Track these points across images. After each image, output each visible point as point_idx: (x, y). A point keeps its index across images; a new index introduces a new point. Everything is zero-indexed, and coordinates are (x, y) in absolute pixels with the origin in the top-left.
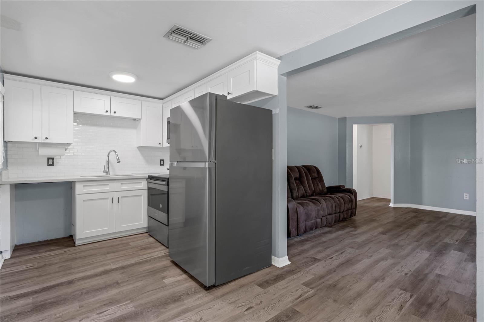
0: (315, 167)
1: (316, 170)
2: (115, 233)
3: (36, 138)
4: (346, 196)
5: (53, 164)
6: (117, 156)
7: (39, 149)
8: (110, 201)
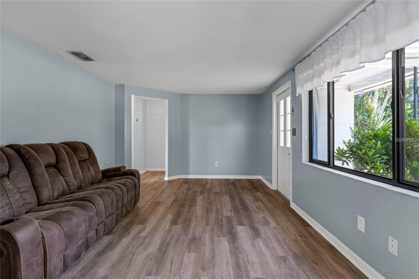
0: (85, 144)
1: (85, 148)
4: (128, 180)
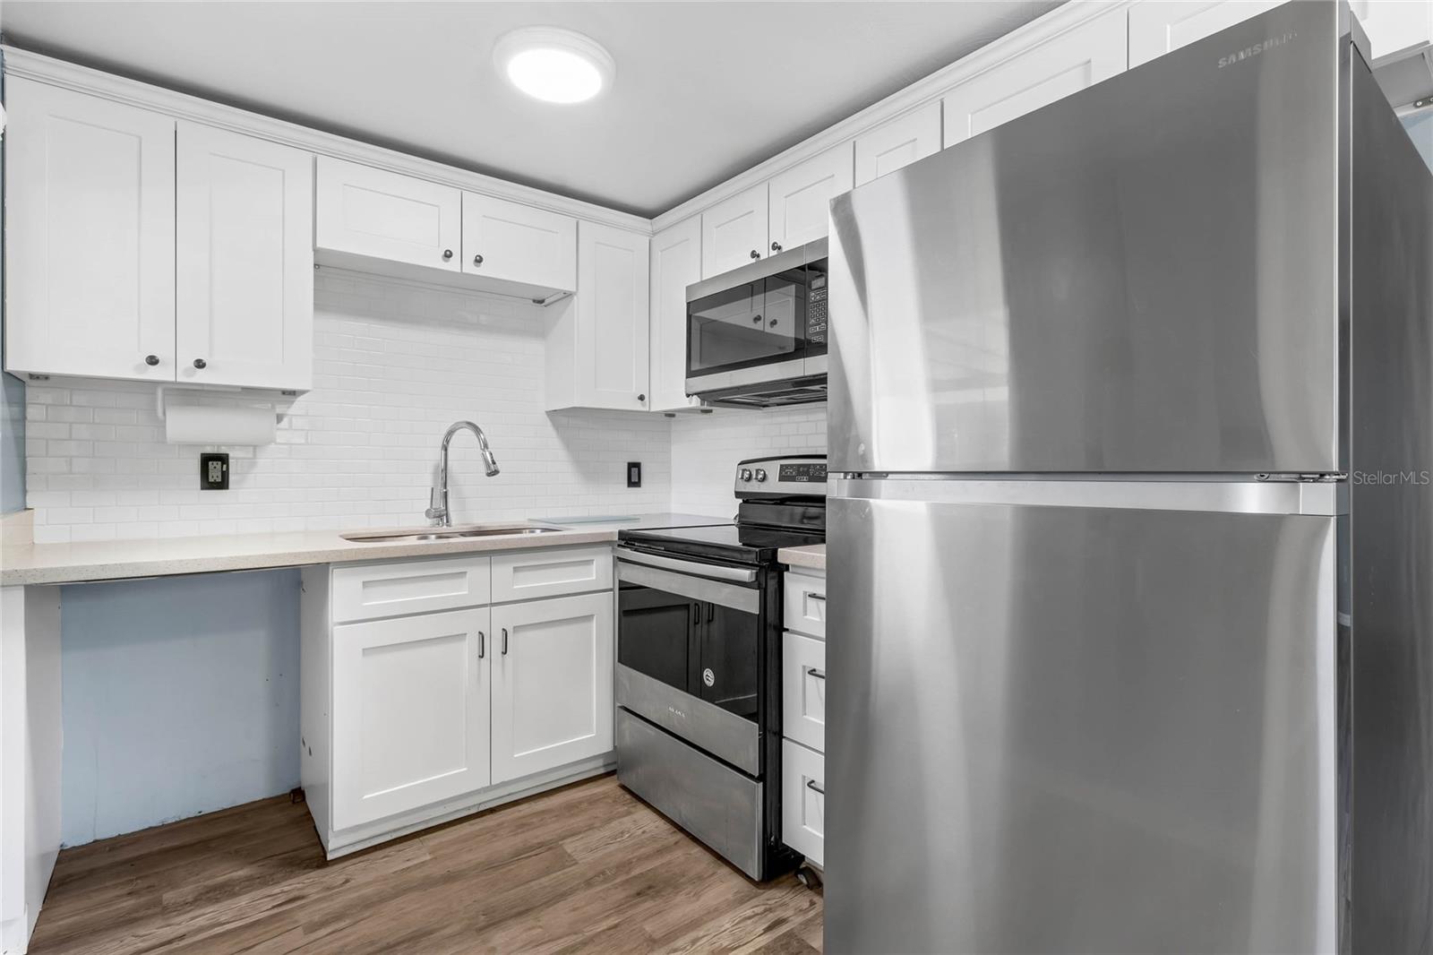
2: (491, 788)
3: (153, 361)
5: (223, 484)
6: (486, 446)
7: (164, 414)
8: (471, 644)
